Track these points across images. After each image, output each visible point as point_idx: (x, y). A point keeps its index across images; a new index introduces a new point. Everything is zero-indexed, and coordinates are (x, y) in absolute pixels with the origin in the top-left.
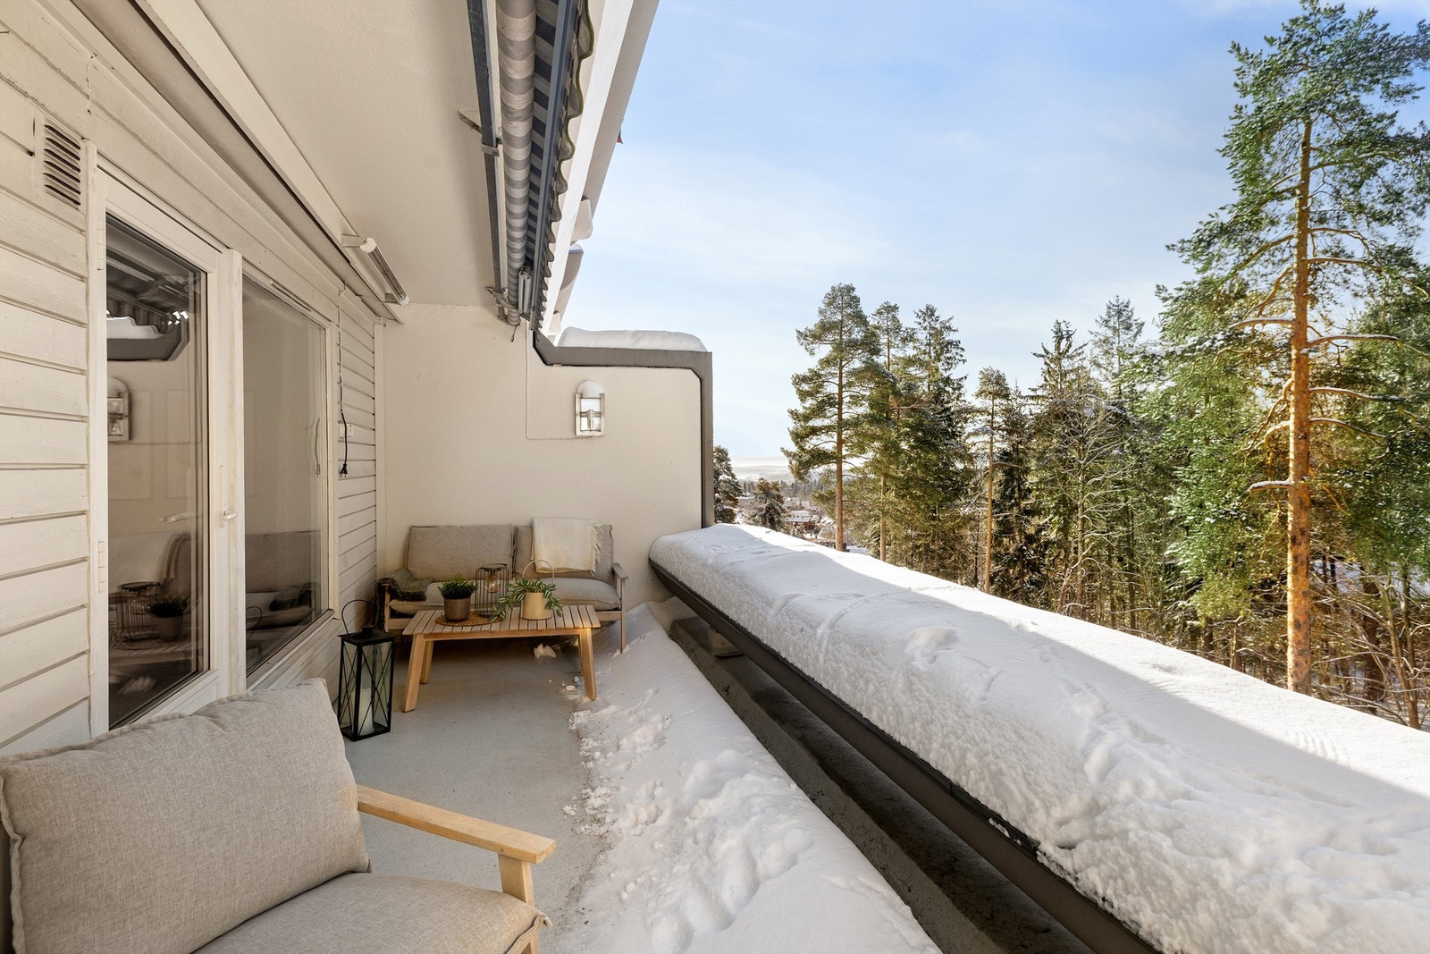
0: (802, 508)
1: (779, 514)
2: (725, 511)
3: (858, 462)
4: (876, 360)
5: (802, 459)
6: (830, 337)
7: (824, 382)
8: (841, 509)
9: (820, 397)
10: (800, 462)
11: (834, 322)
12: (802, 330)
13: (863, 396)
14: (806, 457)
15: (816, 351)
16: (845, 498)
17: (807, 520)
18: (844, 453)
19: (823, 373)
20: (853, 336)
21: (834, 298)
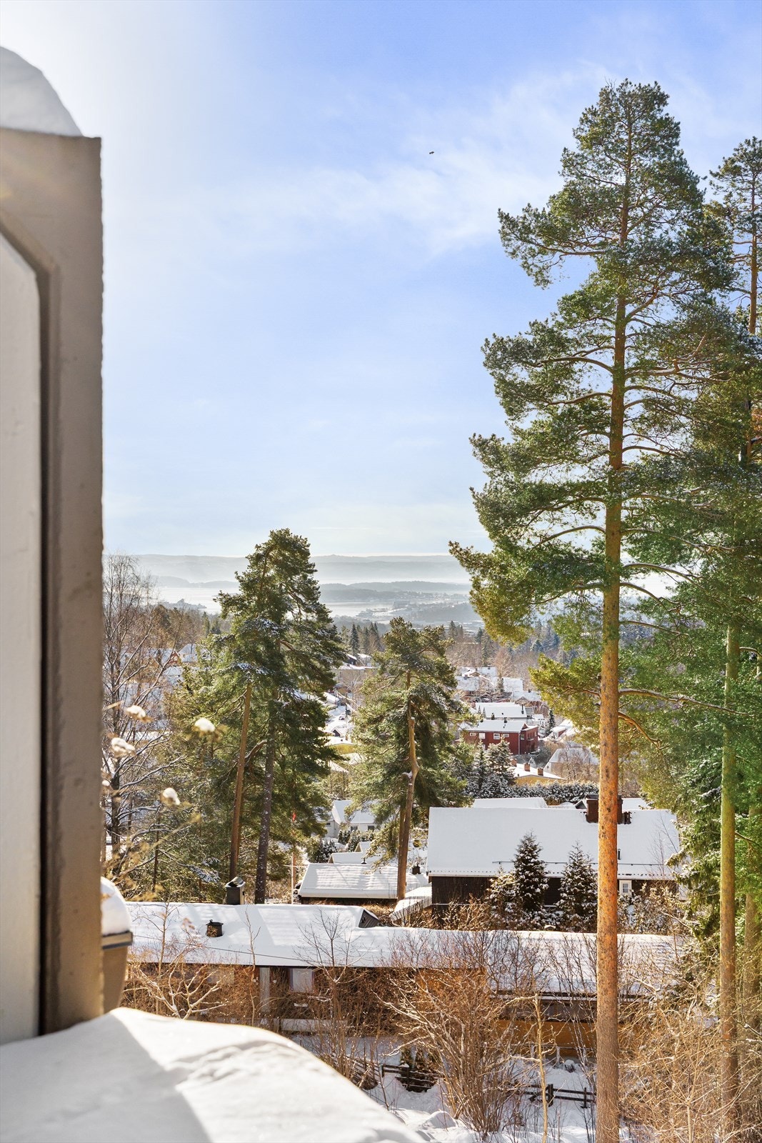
0: (504, 696)
1: (443, 716)
2: (299, 705)
3: (660, 584)
4: (719, 301)
5: (510, 576)
6: (592, 234)
7: (573, 360)
8: (615, 716)
9: (561, 402)
10: (504, 586)
11: (605, 193)
12: (516, 213)
13: (682, 403)
14: (519, 571)
15: (553, 273)
16: (626, 685)
17: (516, 727)
18: (626, 558)
19: (571, 334)
20: (657, 234)
21: (609, 123)
